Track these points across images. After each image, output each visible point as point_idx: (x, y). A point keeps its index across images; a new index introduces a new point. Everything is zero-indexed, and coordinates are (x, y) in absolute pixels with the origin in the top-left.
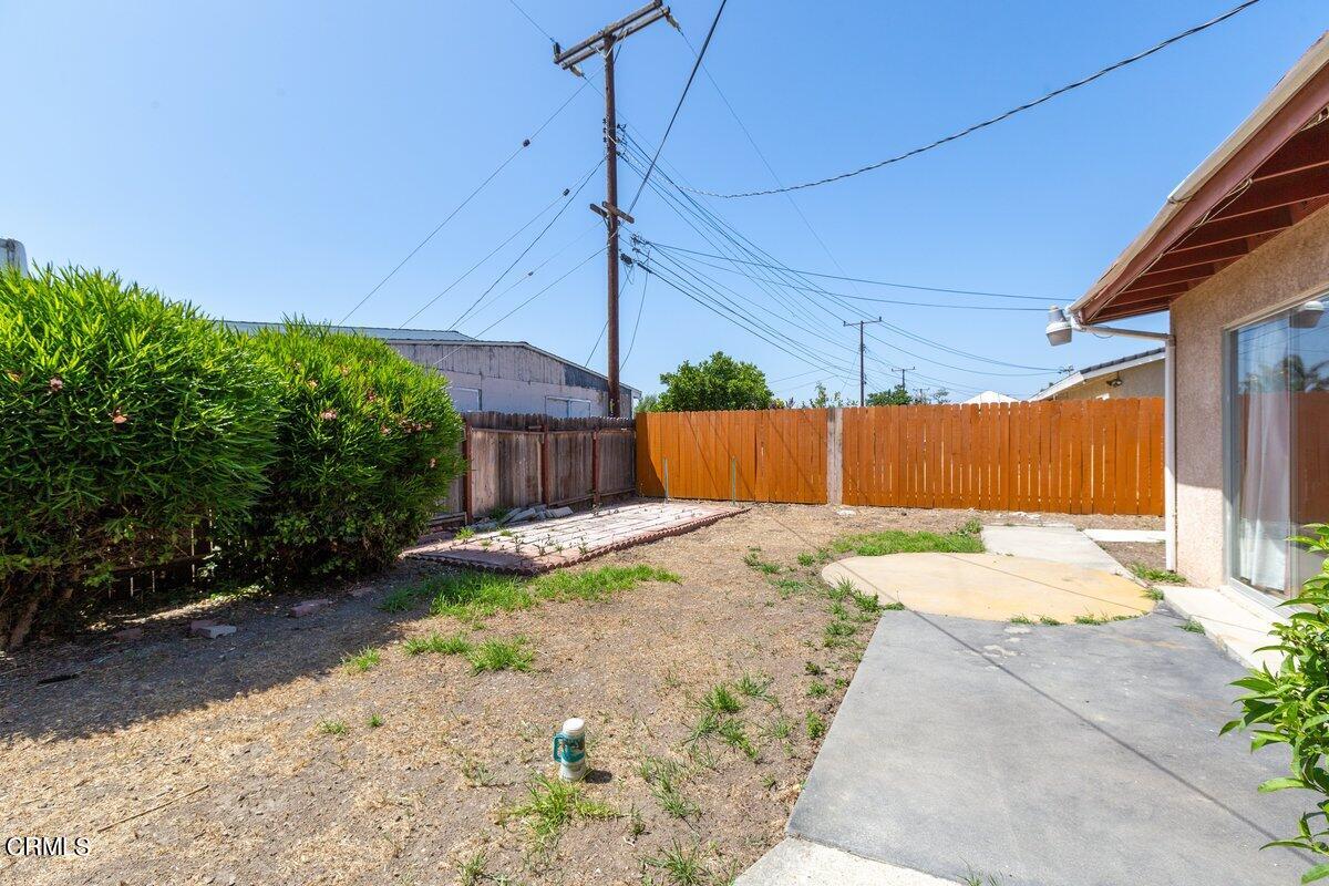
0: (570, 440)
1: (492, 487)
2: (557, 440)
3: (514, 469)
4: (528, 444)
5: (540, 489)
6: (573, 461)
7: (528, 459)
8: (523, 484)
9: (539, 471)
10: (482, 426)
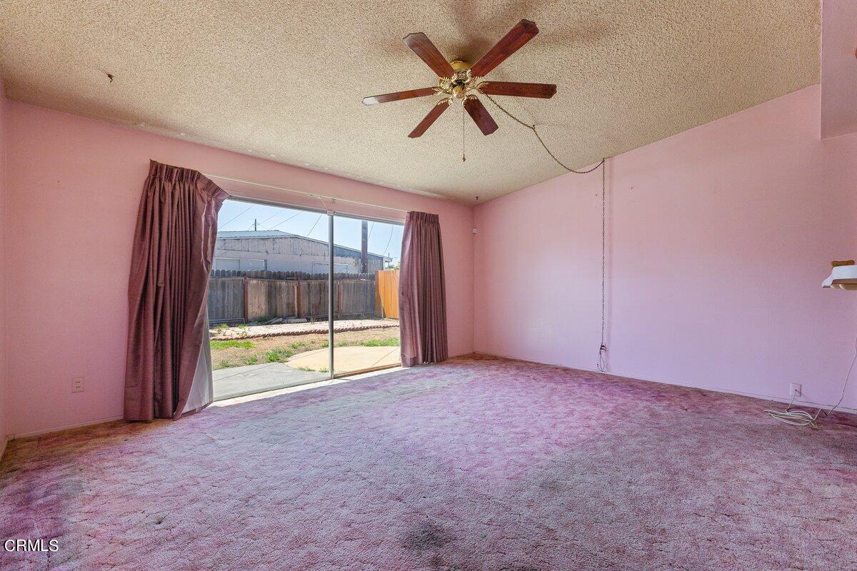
0: (320, 285)
1: (263, 307)
2: (309, 285)
3: (278, 299)
4: (288, 287)
5: (296, 309)
6: (322, 296)
7: (288, 294)
8: (285, 306)
9: (296, 300)
10: (256, 278)
